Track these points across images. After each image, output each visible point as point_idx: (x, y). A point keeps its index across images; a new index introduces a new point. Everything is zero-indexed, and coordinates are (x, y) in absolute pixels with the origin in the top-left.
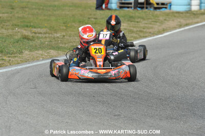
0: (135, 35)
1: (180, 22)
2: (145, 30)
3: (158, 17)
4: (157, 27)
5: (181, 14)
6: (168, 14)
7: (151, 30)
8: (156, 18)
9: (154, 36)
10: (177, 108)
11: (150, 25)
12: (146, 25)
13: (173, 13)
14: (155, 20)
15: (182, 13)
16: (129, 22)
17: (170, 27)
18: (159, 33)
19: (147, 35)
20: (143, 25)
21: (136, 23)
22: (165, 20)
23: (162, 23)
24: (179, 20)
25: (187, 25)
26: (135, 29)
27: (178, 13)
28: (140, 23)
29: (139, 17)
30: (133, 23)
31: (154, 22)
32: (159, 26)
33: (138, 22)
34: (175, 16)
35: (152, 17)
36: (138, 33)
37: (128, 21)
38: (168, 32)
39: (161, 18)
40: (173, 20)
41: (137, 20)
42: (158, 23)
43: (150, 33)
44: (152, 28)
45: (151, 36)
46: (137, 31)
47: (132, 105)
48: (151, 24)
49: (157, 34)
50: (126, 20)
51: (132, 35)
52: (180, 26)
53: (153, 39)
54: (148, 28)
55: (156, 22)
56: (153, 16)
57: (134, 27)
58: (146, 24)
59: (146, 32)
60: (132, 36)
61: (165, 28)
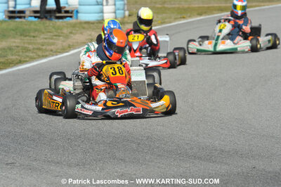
0: (31, 54)
1: (90, 35)
2: (44, 47)
3: (61, 30)
4: (60, 43)
5: (92, 25)
6: (74, 26)
7: (52, 47)
8: (59, 31)
9: (57, 55)
10: (91, 151)
11: (51, 41)
12: (45, 41)
13: (81, 23)
14: (57, 34)
15: (93, 23)
16: (23, 38)
17: (77, 43)
18: (64, 50)
19: (47, 53)
20: (42, 41)
21: (32, 38)
22: (71, 33)
23: (67, 37)
24: (89, 33)
26: (31, 47)
27: (88, 23)
28: (37, 38)
29: (36, 30)
30: (27, 38)
31: (56, 36)
32: (64, 41)
33: (34, 37)
34: (84, 28)
35: (53, 30)
36: (35, 51)
37: (21, 35)
38: (75, 49)
39: (65, 31)
40: (81, 33)
41: (32, 34)
42: (61, 38)
43: (52, 50)
44: (53, 44)
45: (53, 55)
46: (34, 49)
47: (30, 149)
48: (52, 39)
49: (61, 53)
50: (19, 34)
51: (27, 54)
53: (55, 59)
54: (49, 44)
55: (59, 36)
56: (54, 27)
57: (29, 43)
58: (46, 39)
59: (46, 50)
60: (27, 56)
61: (71, 44)
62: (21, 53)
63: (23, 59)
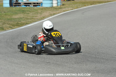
0: (30, 20)
1: (50, 13)
2: (34, 18)
4: (39, 16)
17: (46, 16)
18: (42, 19)
22: (42, 12)
24: (49, 12)
25: (54, 14)
36: (31, 19)
42: (39, 14)
43: (37, 19)
44: (37, 16)
45: (38, 21)
46: (30, 18)
51: (28, 20)
52: (51, 15)
54: (35, 16)
59: (35, 19)
61: (44, 16)
62: (26, 20)
63: (27, 22)
